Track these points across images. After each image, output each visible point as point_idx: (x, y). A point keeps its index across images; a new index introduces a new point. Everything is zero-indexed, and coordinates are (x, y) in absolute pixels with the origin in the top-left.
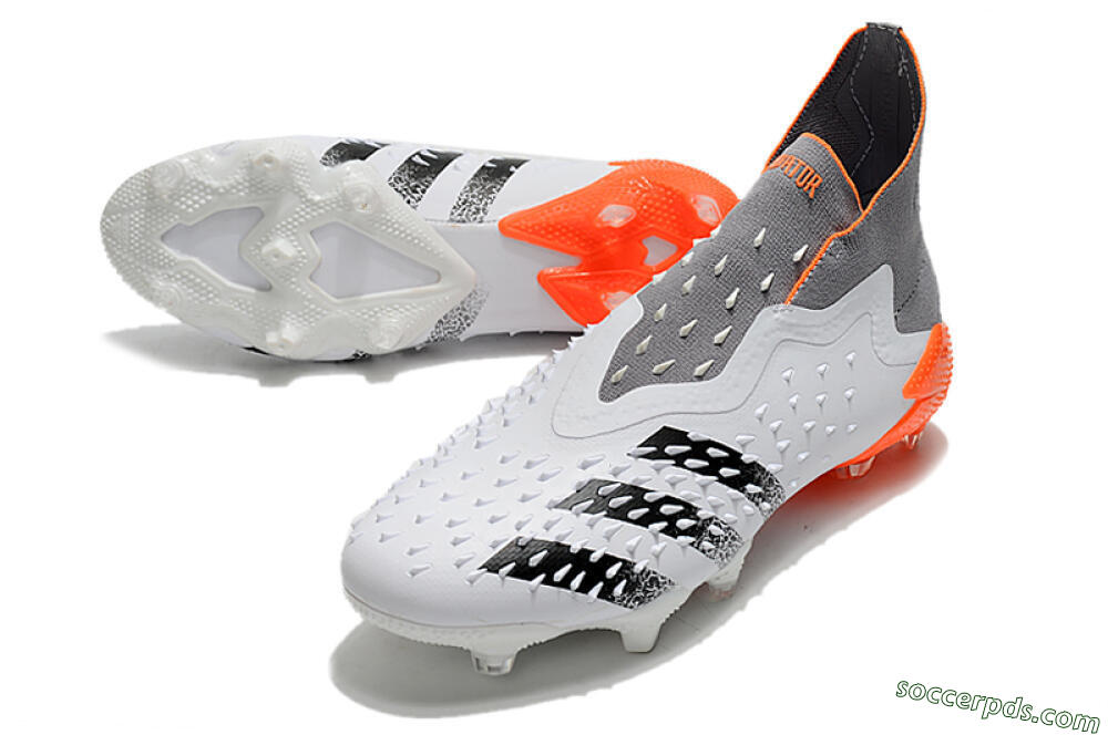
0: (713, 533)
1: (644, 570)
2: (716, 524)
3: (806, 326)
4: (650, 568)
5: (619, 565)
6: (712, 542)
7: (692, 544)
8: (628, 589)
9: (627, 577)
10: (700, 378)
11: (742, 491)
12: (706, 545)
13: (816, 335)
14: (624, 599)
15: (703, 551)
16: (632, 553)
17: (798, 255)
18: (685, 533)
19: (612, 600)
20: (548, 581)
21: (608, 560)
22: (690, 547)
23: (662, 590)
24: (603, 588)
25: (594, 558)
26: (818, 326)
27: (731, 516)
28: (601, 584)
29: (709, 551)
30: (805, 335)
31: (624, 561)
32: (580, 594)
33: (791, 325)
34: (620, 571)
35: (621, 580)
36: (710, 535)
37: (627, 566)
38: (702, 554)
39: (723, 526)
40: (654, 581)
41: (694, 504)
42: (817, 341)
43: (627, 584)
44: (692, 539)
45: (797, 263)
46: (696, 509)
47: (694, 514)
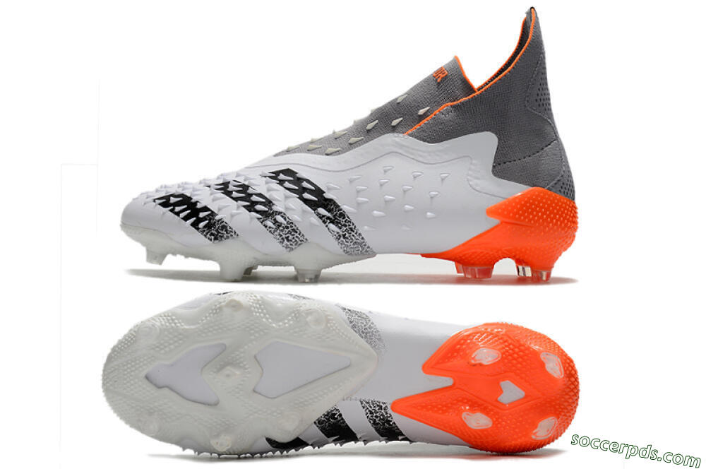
0: (277, 219)
1: (221, 220)
2: (282, 217)
3: (413, 149)
4: (225, 220)
5: (210, 212)
6: (274, 224)
7: (259, 219)
8: (208, 226)
9: (210, 220)
10: (327, 155)
11: (314, 210)
12: (269, 223)
13: (421, 156)
14: (204, 231)
15: (266, 227)
16: (219, 210)
17: (421, 112)
18: (257, 212)
19: (198, 229)
20: (172, 211)
21: (205, 209)
22: (257, 220)
23: (229, 235)
24: (195, 221)
25: (199, 206)
26: (424, 152)
27: (297, 218)
28: (195, 219)
29: (270, 227)
30: (412, 154)
31: (213, 212)
32: (183, 221)
33: (404, 146)
34: (208, 215)
35: (206, 220)
36: (275, 220)
37: (213, 214)
38: (264, 227)
39: (287, 220)
40: (224, 227)
41: (274, 202)
42: (421, 159)
43: (208, 223)
44: (260, 216)
45: (420, 116)
46: (273, 204)
47: (270, 206)
